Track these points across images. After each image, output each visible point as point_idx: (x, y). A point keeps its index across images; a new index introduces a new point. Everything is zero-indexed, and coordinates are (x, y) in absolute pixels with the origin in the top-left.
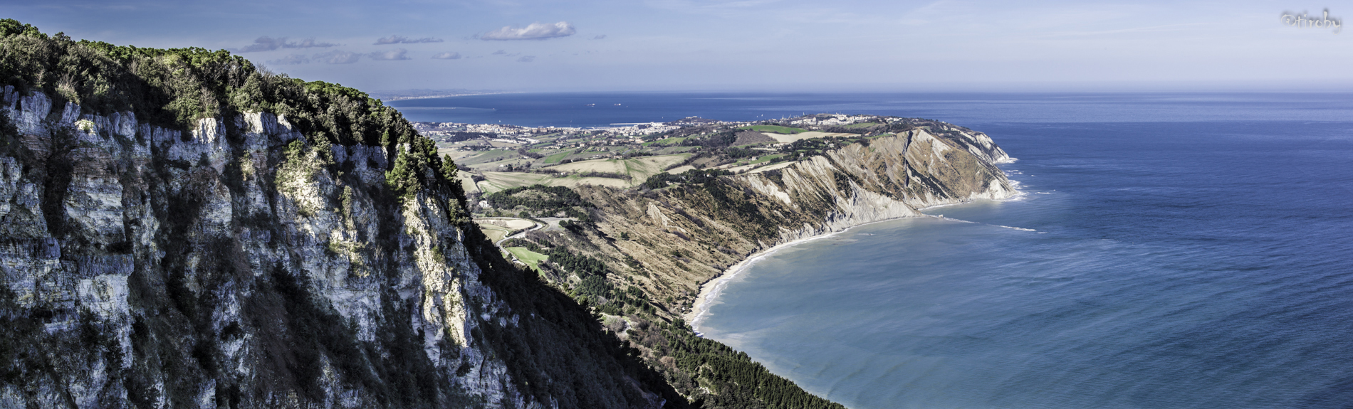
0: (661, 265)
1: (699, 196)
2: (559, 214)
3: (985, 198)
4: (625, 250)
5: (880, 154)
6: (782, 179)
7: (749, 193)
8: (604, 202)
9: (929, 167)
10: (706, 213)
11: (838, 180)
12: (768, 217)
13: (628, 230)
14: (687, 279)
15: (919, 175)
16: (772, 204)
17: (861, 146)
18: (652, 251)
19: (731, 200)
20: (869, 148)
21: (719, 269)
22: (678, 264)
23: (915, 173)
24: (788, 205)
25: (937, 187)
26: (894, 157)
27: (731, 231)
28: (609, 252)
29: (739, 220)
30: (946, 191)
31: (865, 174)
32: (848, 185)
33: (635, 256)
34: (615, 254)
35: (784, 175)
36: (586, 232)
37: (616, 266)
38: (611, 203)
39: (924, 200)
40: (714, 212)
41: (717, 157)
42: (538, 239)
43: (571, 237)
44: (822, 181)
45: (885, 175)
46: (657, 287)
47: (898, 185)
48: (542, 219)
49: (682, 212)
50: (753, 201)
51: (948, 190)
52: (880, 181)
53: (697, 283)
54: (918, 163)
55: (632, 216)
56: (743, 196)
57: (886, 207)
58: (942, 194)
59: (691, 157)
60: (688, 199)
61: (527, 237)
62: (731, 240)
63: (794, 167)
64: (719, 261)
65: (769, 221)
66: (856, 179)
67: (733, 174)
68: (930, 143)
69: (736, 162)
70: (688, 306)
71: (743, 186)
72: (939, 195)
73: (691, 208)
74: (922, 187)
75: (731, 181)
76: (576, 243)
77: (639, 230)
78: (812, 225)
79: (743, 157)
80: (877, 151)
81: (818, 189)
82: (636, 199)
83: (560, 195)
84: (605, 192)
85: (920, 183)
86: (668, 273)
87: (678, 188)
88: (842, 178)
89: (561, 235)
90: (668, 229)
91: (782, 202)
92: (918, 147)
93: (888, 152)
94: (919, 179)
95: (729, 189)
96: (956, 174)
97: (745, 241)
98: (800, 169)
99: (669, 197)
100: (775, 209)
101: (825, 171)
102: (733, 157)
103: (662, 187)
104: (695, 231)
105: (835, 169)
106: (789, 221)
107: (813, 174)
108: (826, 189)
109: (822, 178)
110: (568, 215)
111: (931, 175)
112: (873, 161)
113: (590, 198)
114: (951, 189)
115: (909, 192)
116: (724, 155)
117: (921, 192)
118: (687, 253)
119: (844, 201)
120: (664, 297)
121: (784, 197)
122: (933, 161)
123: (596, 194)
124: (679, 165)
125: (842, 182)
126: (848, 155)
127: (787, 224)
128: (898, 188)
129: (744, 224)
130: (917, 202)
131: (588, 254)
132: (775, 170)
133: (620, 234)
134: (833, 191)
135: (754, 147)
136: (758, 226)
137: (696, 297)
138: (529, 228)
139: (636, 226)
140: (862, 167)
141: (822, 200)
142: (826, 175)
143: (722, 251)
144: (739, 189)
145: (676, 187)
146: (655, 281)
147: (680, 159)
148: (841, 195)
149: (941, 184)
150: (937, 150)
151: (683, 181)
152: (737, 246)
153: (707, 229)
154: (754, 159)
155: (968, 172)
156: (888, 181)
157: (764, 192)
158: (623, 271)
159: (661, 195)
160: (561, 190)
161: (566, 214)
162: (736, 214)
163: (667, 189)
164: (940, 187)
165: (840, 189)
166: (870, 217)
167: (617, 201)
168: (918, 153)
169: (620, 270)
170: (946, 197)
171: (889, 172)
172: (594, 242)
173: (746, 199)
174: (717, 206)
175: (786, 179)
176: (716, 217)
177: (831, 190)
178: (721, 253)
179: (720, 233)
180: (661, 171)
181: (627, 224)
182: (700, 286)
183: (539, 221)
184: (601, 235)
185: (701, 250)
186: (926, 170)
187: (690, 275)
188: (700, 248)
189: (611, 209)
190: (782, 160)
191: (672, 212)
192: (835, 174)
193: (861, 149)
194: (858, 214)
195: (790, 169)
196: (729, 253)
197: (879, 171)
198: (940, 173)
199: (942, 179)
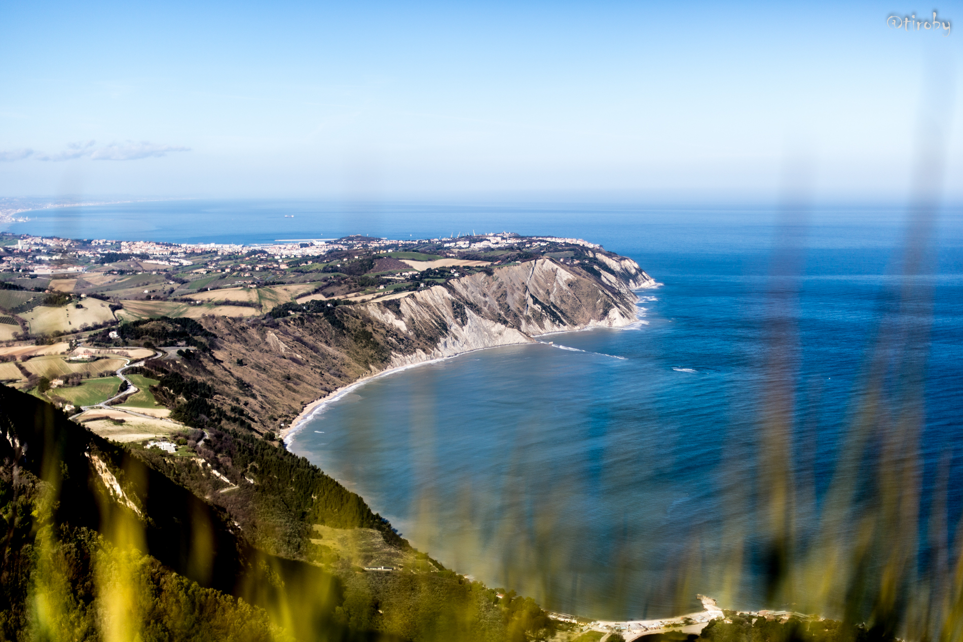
0: (271, 387)
1: (318, 324)
2: (179, 344)
3: (604, 325)
4: (237, 374)
5: (503, 283)
6: (400, 308)
7: (368, 320)
8: (226, 331)
9: (551, 295)
10: (323, 340)
11: (455, 309)
12: (382, 344)
13: (245, 357)
14: (294, 399)
15: (540, 303)
16: (388, 332)
17: (485, 275)
18: (264, 376)
19: (348, 328)
20: (493, 278)
21: (326, 390)
22: (287, 387)
23: (536, 301)
24: (404, 332)
25: (555, 314)
26: (517, 285)
27: (345, 356)
28: (222, 377)
29: (354, 346)
30: (565, 319)
31: (486, 302)
32: (465, 313)
33: (247, 379)
34: (228, 378)
35: (402, 304)
36: (202, 359)
37: (227, 389)
38: (233, 332)
39: (542, 326)
40: (331, 339)
41: (346, 286)
42: (155, 367)
43: (187, 365)
44: (439, 310)
45: (506, 303)
46: (262, 407)
47: (517, 312)
48: (162, 348)
49: (299, 340)
50: (369, 329)
51: (567, 318)
52: (500, 309)
53: (302, 403)
54: (541, 291)
55: (252, 343)
56: (360, 325)
57: (500, 334)
58: (561, 322)
59: (321, 286)
60: (307, 328)
61: (145, 365)
62: (344, 365)
63: (413, 296)
64: (328, 383)
65: (383, 347)
66: (475, 307)
67: (355, 303)
68: (555, 272)
69: (364, 290)
70: (288, 422)
71: (362, 314)
72: (557, 322)
73: (310, 335)
74: (541, 315)
75: (350, 310)
76: (191, 369)
77: (255, 356)
78: (424, 350)
79: (372, 285)
80: (500, 280)
81: (434, 317)
82: (257, 327)
83: (184, 326)
84: (228, 322)
85: (540, 311)
86: (276, 395)
87: (299, 318)
88: (459, 306)
89: (178, 362)
90: (285, 355)
91: (399, 329)
92: (543, 276)
93: (511, 281)
94: (540, 307)
95: (348, 317)
96: (578, 302)
97: (357, 365)
98: (419, 299)
99: (289, 326)
100: (390, 336)
101: (444, 300)
102: (362, 285)
103: (284, 316)
104: (311, 356)
105: (454, 298)
106: (402, 347)
107: (431, 303)
108: (442, 317)
109: (440, 307)
110: (188, 344)
111: (552, 303)
112: (495, 290)
113: (214, 328)
114: (570, 316)
115: (528, 320)
116: (353, 284)
117: (539, 319)
118: (298, 377)
119: (459, 328)
120: (267, 415)
121: (401, 325)
122: (555, 289)
123: (219, 325)
124: (309, 294)
125: (458, 310)
126: (471, 284)
127: (401, 351)
128: (516, 316)
129: (358, 350)
130: (534, 328)
131: (200, 379)
132: (394, 300)
133: (236, 361)
134: (449, 319)
135: (384, 275)
136: (373, 352)
137: (298, 415)
138: (149, 357)
139: (253, 353)
140: (485, 295)
141: (437, 328)
142: (444, 304)
143: (335, 375)
144: (357, 318)
145: (297, 316)
146: (261, 402)
147: (311, 287)
148: (457, 323)
149: (561, 312)
150: (561, 279)
151: (304, 311)
152: (348, 370)
153: (322, 354)
154: (382, 287)
155: (590, 300)
156: (508, 310)
157: (382, 320)
158: (232, 393)
159: (282, 324)
160: (186, 322)
161: (186, 343)
162: (352, 341)
163: (288, 318)
164: (559, 314)
165: (456, 317)
166: (484, 343)
167: (238, 330)
168: (542, 281)
169: (230, 392)
170: (565, 325)
171: (509, 300)
172: (208, 368)
173: (363, 327)
174: (334, 334)
175: (404, 308)
176: (333, 343)
177: (448, 318)
178: (332, 377)
179: (334, 358)
180: (291, 299)
181: (244, 351)
182: (304, 405)
183: (160, 350)
184: (217, 361)
185: (313, 374)
186: (548, 299)
187: (297, 396)
188: (312, 372)
189: (232, 338)
190: (405, 290)
191: (289, 340)
192: (453, 303)
193: (485, 278)
194: (472, 341)
195: (408, 299)
196: (340, 376)
197: (500, 299)
198: (562, 301)
199: (563, 307)
